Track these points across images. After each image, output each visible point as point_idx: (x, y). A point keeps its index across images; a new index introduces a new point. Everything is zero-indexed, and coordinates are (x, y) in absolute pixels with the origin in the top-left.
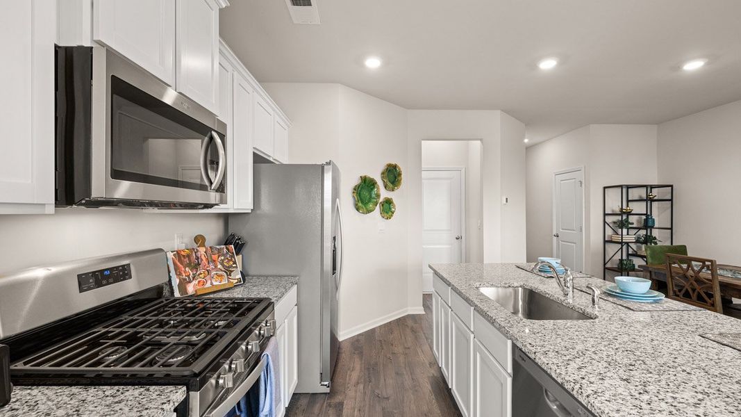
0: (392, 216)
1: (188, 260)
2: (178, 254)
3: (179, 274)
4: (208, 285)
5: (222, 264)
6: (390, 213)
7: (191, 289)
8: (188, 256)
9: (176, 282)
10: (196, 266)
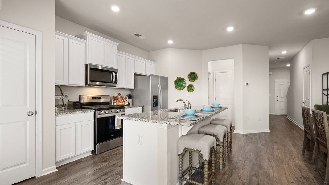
0: (193, 91)
1: (115, 98)
2: (114, 97)
3: (113, 101)
4: (119, 104)
5: (123, 100)
6: (192, 90)
7: (115, 104)
8: (116, 98)
9: (112, 102)
10: (117, 100)
